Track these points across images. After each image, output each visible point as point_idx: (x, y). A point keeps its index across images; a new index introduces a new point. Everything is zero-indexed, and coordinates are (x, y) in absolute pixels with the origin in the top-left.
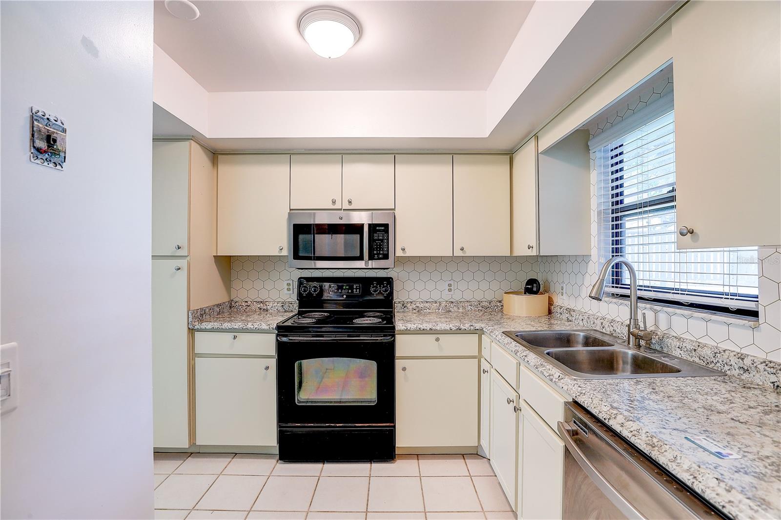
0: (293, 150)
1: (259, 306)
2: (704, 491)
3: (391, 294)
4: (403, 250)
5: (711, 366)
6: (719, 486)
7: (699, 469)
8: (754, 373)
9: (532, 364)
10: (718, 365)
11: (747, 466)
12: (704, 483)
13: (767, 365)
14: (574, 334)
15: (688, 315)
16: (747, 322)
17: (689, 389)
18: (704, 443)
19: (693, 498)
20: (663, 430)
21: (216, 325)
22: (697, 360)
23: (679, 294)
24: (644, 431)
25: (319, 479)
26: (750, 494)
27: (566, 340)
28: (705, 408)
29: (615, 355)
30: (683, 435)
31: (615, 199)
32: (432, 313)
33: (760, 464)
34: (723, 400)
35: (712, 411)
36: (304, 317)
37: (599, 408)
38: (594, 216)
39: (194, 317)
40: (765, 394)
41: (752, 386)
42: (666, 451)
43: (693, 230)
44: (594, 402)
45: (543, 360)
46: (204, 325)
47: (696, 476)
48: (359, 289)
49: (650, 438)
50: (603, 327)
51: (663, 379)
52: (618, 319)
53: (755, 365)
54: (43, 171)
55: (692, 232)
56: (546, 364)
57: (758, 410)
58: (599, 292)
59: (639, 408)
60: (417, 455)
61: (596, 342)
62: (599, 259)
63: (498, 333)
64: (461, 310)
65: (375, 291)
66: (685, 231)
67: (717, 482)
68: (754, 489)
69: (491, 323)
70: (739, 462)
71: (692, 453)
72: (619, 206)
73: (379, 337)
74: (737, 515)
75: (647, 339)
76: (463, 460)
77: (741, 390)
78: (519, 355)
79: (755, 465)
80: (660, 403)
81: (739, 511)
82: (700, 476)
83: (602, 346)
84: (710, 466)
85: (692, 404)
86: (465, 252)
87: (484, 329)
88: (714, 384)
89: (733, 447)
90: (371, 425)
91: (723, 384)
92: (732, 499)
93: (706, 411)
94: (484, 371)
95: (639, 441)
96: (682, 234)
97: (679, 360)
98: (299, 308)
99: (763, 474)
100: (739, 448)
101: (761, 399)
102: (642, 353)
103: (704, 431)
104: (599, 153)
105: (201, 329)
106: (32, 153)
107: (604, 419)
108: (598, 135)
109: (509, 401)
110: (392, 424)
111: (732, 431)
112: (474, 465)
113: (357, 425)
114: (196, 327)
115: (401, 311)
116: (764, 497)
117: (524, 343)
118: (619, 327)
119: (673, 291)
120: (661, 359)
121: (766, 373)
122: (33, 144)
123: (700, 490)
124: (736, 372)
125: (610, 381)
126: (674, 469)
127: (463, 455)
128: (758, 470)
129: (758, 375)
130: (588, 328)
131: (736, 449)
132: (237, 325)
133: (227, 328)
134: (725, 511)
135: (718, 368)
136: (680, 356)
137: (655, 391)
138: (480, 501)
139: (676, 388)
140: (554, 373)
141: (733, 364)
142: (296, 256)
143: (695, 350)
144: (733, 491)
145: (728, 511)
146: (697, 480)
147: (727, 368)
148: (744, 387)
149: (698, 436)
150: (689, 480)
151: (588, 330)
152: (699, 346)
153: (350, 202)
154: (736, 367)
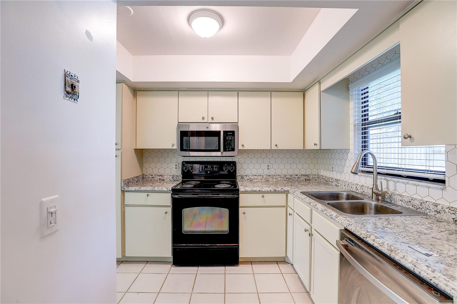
0: (180, 88)
1: (159, 177)
2: (420, 272)
3: (235, 171)
4: (243, 146)
5: (419, 210)
6: (428, 270)
7: (417, 262)
8: (443, 214)
9: (320, 209)
10: (423, 209)
11: (442, 260)
12: (420, 268)
13: (450, 209)
14: (341, 193)
15: (406, 182)
16: (439, 186)
17: (408, 222)
18: (419, 249)
19: (414, 276)
20: (396, 243)
21: (137, 188)
22: (411, 207)
23: (400, 170)
24: (386, 243)
25: (196, 275)
26: (444, 273)
27: (336, 196)
28: (417, 232)
29: (365, 205)
30: (407, 245)
31: (364, 118)
32: (258, 181)
33: (449, 259)
34: (426, 228)
35: (421, 233)
36: (186, 184)
37: (360, 232)
38: (352, 127)
39: (124, 184)
40: (449, 225)
41: (442, 221)
42: (399, 253)
43: (411, 136)
44: (357, 229)
45: (326, 207)
46: (130, 188)
47: (415, 265)
48: (217, 168)
49: (390, 247)
50: (357, 190)
51: (393, 217)
52: (365, 185)
53: (443, 209)
54: (69, 103)
55: (410, 137)
56: (328, 209)
57: (446, 233)
58: (356, 170)
59: (382, 232)
60: (251, 262)
61: (354, 198)
62: (354, 151)
63: (298, 193)
64: (274, 180)
65: (226, 169)
66: (407, 136)
67: (427, 268)
68: (446, 271)
69: (293, 187)
70: (438, 258)
71: (413, 254)
72: (366, 122)
73: (230, 195)
74: (438, 284)
75: (383, 196)
76: (277, 265)
77: (436, 223)
78: (312, 205)
79: (446, 260)
80: (393, 229)
81: (439, 281)
82: (417, 265)
83: (357, 199)
84: (423, 260)
85: (410, 230)
86: (278, 147)
87: (290, 191)
88: (421, 219)
89: (434, 251)
90: (225, 245)
91: (426, 220)
92: (435, 276)
93: (418, 233)
94: (290, 214)
95: (383, 248)
96: (405, 138)
97: (401, 207)
98: (182, 179)
99: (450, 264)
100: (437, 251)
101: (447, 227)
102: (380, 204)
103: (418, 243)
104: (355, 92)
105: (128, 190)
106: (65, 94)
107: (364, 238)
108: (354, 82)
109: (306, 231)
110: (237, 245)
111: (433, 243)
112: (284, 268)
113: (217, 245)
114: (126, 190)
115: (241, 180)
116: (452, 274)
117: (314, 198)
118: (366, 189)
119: (397, 169)
120: (391, 207)
121: (450, 213)
122: (65, 89)
123: (418, 272)
124: (433, 214)
125: (365, 218)
126: (404, 262)
127: (277, 262)
128: (448, 262)
129: (445, 215)
130: (348, 190)
131: (436, 252)
132: (149, 188)
133: (144, 190)
134: (432, 282)
135: (423, 211)
136: (401, 205)
137: (389, 223)
138: (288, 287)
139: (401, 222)
140: (333, 214)
141: (431, 209)
142: (182, 149)
143: (410, 202)
144: (436, 272)
145: (433, 282)
146: (416, 267)
147: (428, 211)
148: (438, 221)
149: (415, 245)
150: (412, 267)
151: (348, 191)
152: (412, 199)
153: (212, 119)
154: (433, 210)
